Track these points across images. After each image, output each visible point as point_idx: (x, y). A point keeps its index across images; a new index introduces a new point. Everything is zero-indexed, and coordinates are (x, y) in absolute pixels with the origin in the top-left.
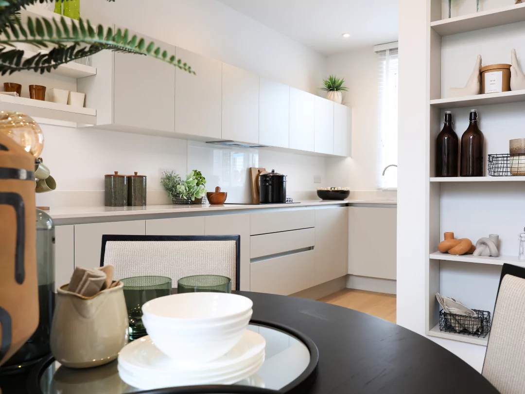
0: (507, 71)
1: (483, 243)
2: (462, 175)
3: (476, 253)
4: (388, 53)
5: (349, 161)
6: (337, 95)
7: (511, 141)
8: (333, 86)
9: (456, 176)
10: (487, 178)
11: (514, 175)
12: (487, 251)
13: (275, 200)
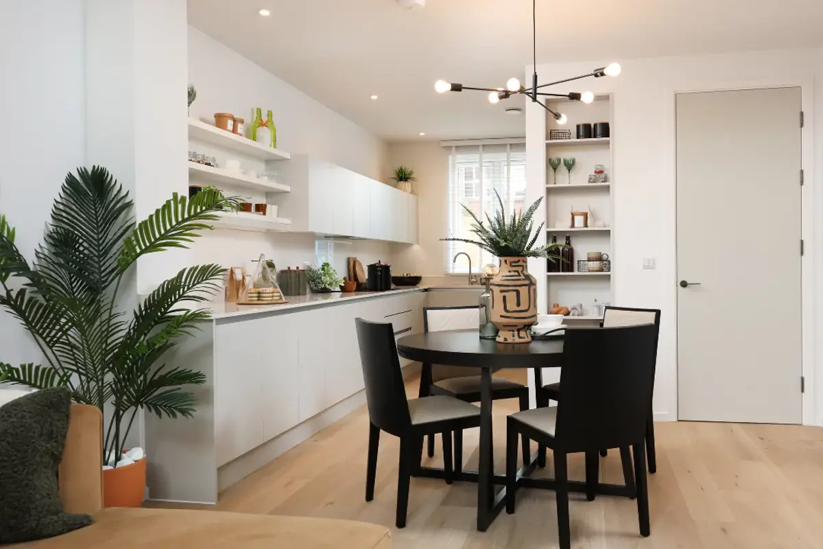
0: (586, 216)
1: (574, 309)
2: (563, 271)
3: (571, 314)
4: (454, 149)
5: (416, 247)
6: (407, 185)
7: (588, 254)
8: (402, 177)
9: (559, 271)
10: (576, 273)
11: (590, 271)
12: (577, 313)
13: (383, 288)
